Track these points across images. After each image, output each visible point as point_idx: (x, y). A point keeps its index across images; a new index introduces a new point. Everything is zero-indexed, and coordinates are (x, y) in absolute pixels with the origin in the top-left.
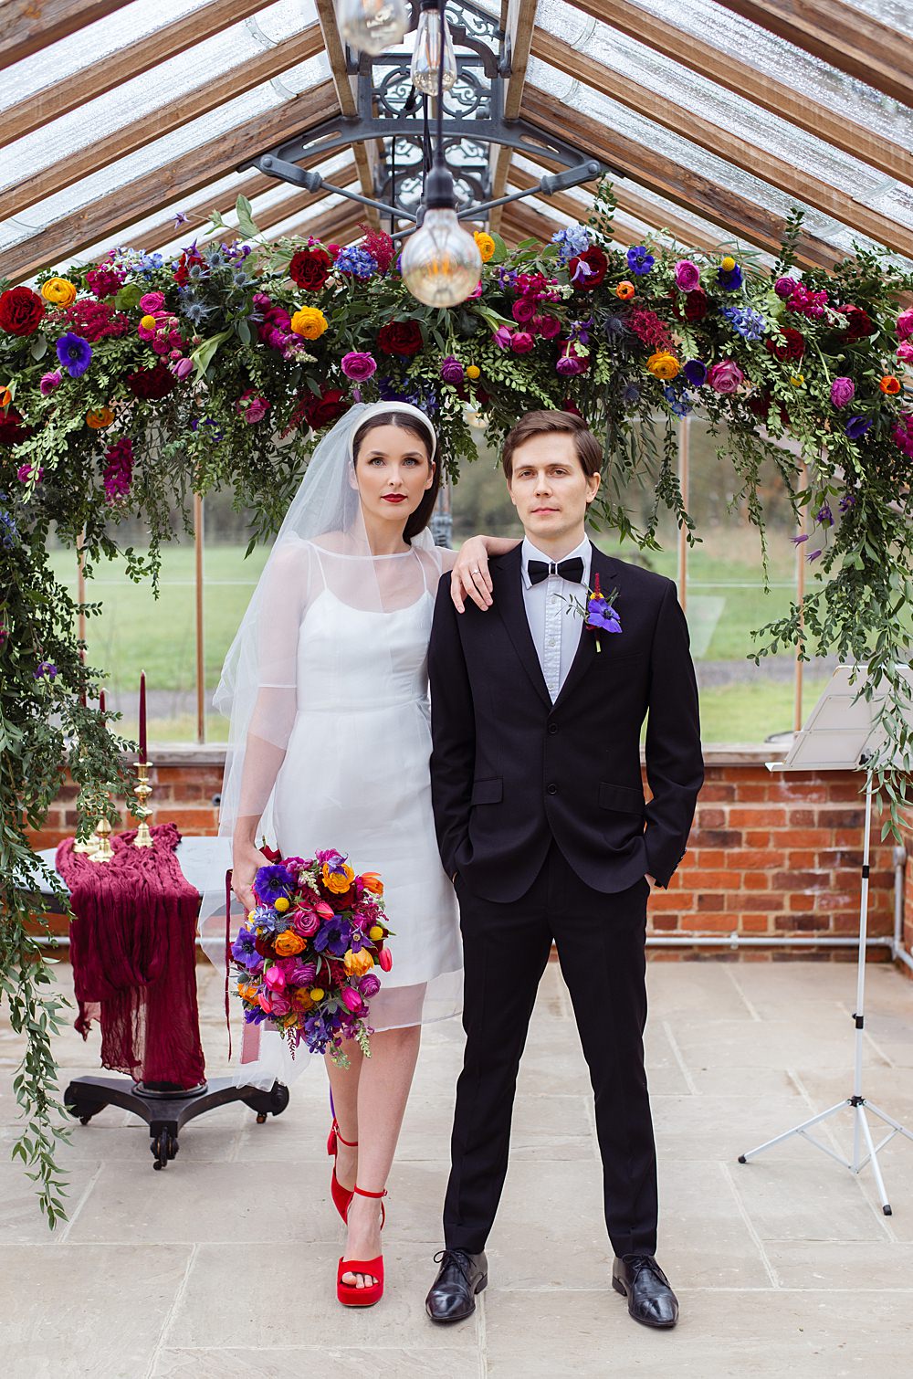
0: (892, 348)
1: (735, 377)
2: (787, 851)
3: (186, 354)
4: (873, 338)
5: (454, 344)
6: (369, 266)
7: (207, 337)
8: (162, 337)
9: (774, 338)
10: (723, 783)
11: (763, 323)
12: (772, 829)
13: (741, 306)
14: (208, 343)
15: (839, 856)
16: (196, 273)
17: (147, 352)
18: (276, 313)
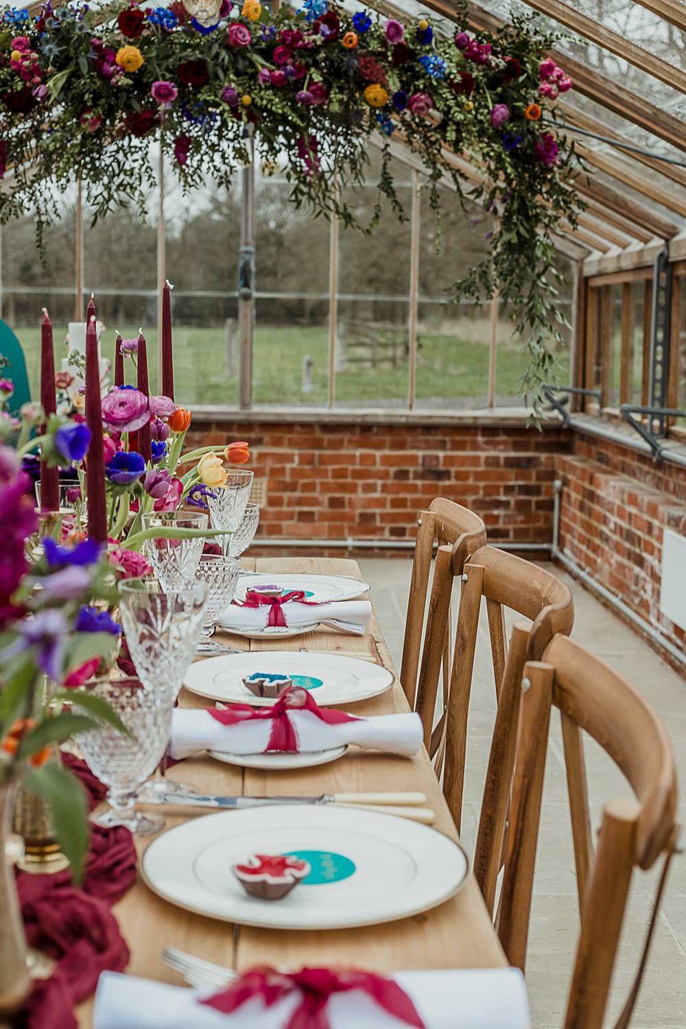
0: (535, 86)
1: (427, 105)
2: (482, 484)
3: (44, 82)
4: (521, 79)
5: (232, 76)
6: (172, 21)
7: (60, 70)
8: (27, 67)
9: (452, 76)
10: (439, 438)
11: (445, 65)
12: (471, 469)
13: (431, 55)
14: (59, 75)
15: (517, 489)
16: (50, 23)
17: (17, 79)
18: (106, 54)
